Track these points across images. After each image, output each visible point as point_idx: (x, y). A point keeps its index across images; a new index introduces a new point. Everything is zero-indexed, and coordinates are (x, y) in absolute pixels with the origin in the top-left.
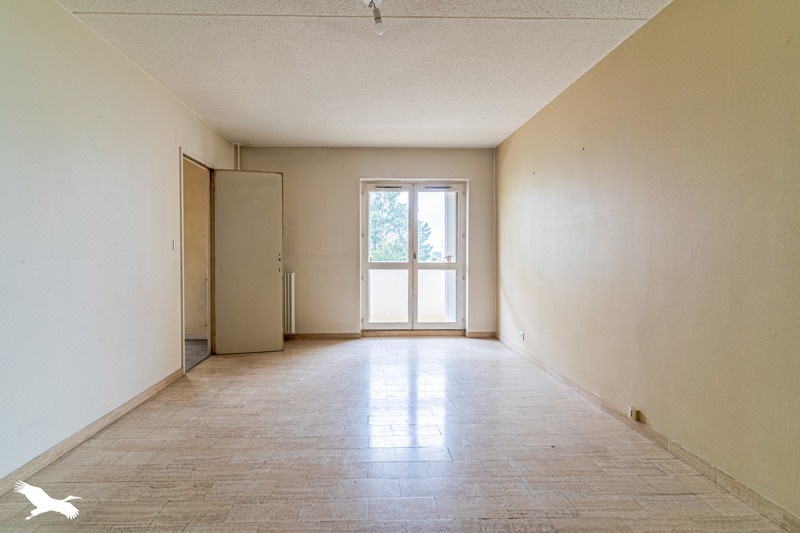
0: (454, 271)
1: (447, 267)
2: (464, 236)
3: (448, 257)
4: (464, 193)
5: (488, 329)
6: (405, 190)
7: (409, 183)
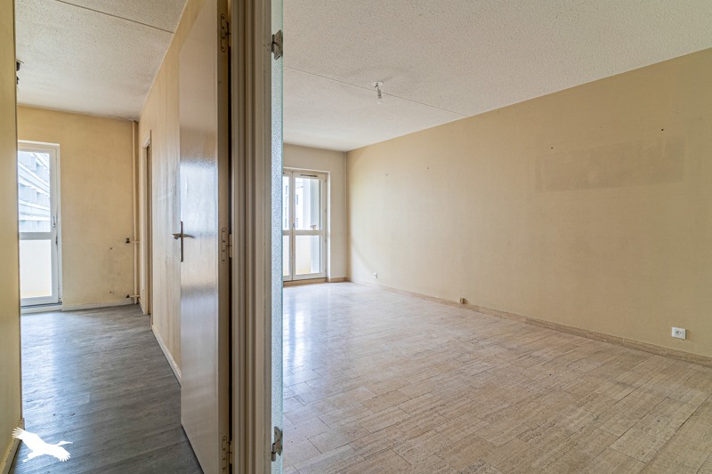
0: (318, 236)
1: (313, 233)
2: (326, 211)
3: (314, 227)
4: (326, 181)
5: (342, 275)
6: (287, 175)
7: (289, 170)
